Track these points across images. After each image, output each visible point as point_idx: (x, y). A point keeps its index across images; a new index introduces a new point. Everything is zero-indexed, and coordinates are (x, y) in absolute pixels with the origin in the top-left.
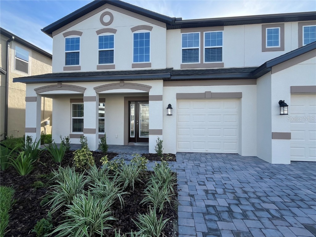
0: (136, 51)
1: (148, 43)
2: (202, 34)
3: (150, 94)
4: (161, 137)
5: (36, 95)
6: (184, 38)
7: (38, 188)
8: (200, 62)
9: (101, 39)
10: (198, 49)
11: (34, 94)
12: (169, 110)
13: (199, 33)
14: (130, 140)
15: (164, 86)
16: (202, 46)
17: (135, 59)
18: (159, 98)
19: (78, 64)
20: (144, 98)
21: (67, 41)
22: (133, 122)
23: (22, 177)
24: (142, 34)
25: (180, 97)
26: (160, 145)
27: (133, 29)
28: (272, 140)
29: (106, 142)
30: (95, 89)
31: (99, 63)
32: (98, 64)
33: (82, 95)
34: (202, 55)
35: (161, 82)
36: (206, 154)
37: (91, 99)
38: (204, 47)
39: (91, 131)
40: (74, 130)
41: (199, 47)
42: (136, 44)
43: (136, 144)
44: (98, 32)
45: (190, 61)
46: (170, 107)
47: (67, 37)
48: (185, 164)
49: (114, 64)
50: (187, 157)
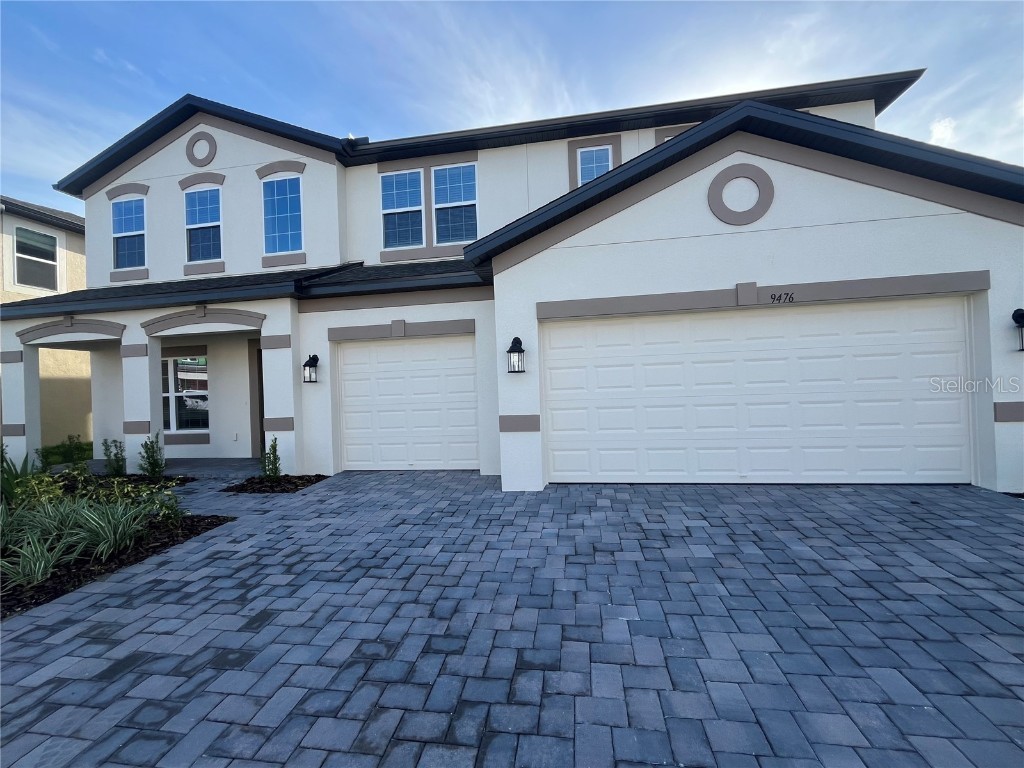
0: (270, 226)
2: (427, 174)
3: (264, 333)
5: (21, 348)
6: (387, 184)
8: (424, 245)
9: (190, 200)
10: (420, 211)
11: (17, 345)
13: (421, 170)
15: (301, 311)
16: (428, 206)
17: (271, 245)
18: (283, 342)
19: (142, 263)
21: (117, 210)
24: (281, 183)
25: (339, 337)
27: (262, 172)
30: (144, 326)
31: (189, 260)
32: (186, 262)
33: (118, 342)
34: (429, 227)
37: (138, 351)
38: (435, 206)
41: (422, 208)
42: (269, 208)
44: (185, 184)
45: (404, 241)
46: (311, 361)
47: (116, 201)
48: (301, 498)
49: (223, 259)
50: (344, 481)
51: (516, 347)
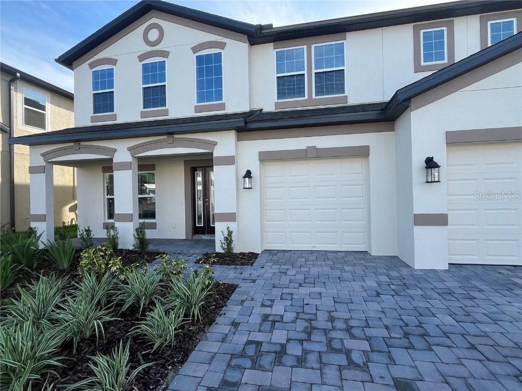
0: (200, 85)
1: (219, 70)
2: (309, 50)
3: (215, 155)
5: (44, 164)
6: (280, 57)
8: (306, 97)
9: (145, 67)
10: (304, 74)
11: (41, 162)
12: (247, 179)
13: (305, 47)
14: (196, 230)
15: (239, 139)
17: (201, 98)
18: (229, 161)
19: (113, 111)
21: (95, 74)
24: (208, 56)
25: (266, 158)
26: (229, 240)
27: (195, 49)
28: (415, 227)
30: (130, 149)
31: (144, 108)
32: (142, 109)
33: (111, 160)
34: (310, 85)
35: (233, 135)
36: (312, 252)
37: (124, 166)
38: (314, 71)
40: (110, 216)
41: (305, 72)
42: (200, 72)
43: (205, 237)
44: (141, 58)
45: (292, 94)
46: (248, 174)
47: (94, 69)
48: (264, 270)
49: (167, 107)
50: (276, 258)
51: (430, 164)
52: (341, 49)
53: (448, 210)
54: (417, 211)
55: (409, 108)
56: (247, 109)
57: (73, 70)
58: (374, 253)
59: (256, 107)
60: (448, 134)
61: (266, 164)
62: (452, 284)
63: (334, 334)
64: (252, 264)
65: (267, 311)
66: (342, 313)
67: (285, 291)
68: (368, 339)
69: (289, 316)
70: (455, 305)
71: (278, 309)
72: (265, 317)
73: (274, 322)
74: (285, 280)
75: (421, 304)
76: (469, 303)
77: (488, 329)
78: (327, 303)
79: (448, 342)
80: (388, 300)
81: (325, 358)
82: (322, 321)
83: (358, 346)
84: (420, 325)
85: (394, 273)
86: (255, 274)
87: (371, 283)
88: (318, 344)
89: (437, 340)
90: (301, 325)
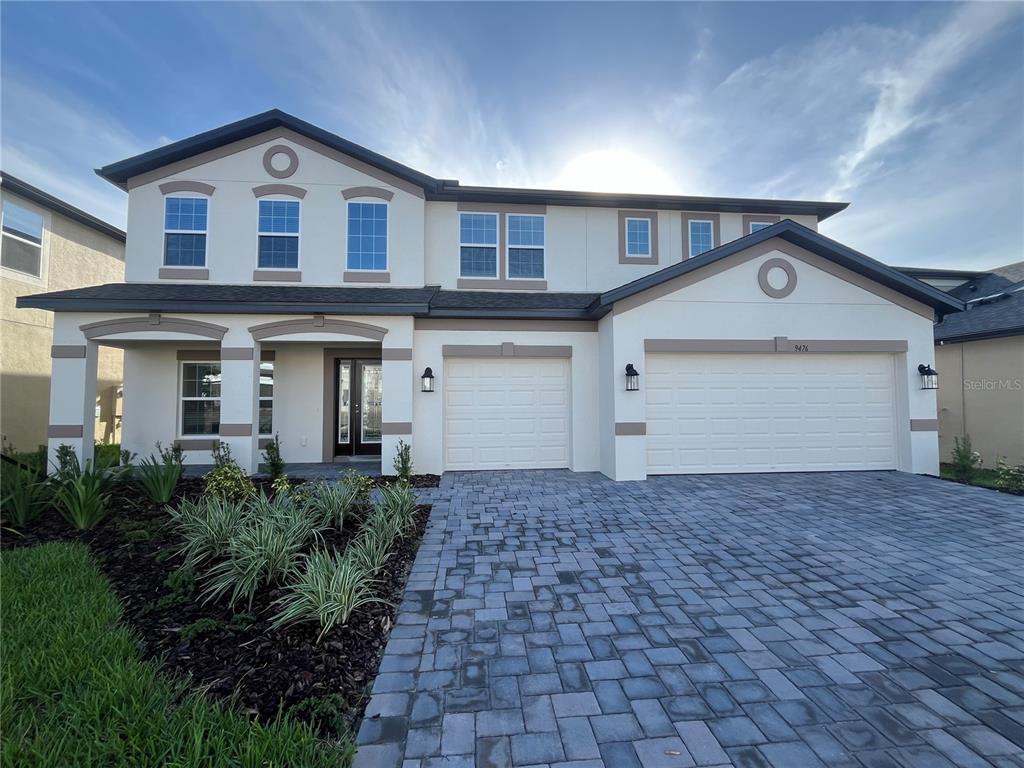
0: (353, 244)
1: (382, 228)
2: (502, 219)
4: (407, 439)
5: (84, 342)
6: (465, 222)
7: (136, 543)
8: (498, 277)
9: (265, 208)
10: (495, 248)
11: (80, 340)
12: (427, 380)
13: (498, 214)
14: (339, 450)
15: (416, 328)
17: (353, 262)
18: (405, 355)
19: (202, 263)
20: (373, 354)
21: (172, 205)
22: (345, 409)
23: (81, 531)
24: (368, 207)
25: (451, 353)
26: (404, 457)
27: (347, 194)
28: (617, 437)
29: (278, 453)
30: (251, 330)
31: (260, 266)
32: (256, 268)
33: (218, 344)
34: (502, 261)
35: (409, 322)
37: (241, 354)
38: (508, 246)
39: (241, 430)
40: (187, 430)
41: (497, 246)
42: (353, 227)
43: (353, 459)
44: (259, 192)
46: (428, 373)
47: (170, 196)
48: (454, 491)
49: (299, 269)
50: (463, 478)
51: (631, 371)
52: (540, 224)
53: (648, 419)
54: (619, 420)
55: (611, 313)
56: (419, 284)
57: (127, 191)
58: (576, 470)
59: (433, 283)
60: (647, 342)
61: (449, 360)
62: (646, 490)
63: (544, 531)
64: (437, 486)
65: (477, 521)
66: (550, 517)
67: (487, 506)
68: (574, 531)
69: (500, 523)
70: (646, 505)
71: (486, 519)
72: (476, 526)
73: (486, 529)
74: (483, 498)
75: (619, 506)
76: (657, 503)
77: (666, 517)
78: (534, 512)
79: (637, 527)
80: (590, 506)
81: (540, 544)
82: (532, 523)
83: (566, 537)
84: (617, 519)
85: (595, 486)
86: (446, 495)
87: (574, 495)
88: (531, 537)
89: (628, 527)
90: (513, 528)
